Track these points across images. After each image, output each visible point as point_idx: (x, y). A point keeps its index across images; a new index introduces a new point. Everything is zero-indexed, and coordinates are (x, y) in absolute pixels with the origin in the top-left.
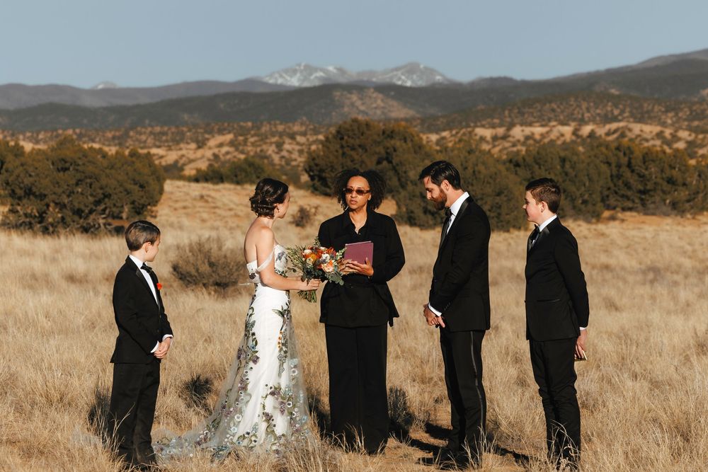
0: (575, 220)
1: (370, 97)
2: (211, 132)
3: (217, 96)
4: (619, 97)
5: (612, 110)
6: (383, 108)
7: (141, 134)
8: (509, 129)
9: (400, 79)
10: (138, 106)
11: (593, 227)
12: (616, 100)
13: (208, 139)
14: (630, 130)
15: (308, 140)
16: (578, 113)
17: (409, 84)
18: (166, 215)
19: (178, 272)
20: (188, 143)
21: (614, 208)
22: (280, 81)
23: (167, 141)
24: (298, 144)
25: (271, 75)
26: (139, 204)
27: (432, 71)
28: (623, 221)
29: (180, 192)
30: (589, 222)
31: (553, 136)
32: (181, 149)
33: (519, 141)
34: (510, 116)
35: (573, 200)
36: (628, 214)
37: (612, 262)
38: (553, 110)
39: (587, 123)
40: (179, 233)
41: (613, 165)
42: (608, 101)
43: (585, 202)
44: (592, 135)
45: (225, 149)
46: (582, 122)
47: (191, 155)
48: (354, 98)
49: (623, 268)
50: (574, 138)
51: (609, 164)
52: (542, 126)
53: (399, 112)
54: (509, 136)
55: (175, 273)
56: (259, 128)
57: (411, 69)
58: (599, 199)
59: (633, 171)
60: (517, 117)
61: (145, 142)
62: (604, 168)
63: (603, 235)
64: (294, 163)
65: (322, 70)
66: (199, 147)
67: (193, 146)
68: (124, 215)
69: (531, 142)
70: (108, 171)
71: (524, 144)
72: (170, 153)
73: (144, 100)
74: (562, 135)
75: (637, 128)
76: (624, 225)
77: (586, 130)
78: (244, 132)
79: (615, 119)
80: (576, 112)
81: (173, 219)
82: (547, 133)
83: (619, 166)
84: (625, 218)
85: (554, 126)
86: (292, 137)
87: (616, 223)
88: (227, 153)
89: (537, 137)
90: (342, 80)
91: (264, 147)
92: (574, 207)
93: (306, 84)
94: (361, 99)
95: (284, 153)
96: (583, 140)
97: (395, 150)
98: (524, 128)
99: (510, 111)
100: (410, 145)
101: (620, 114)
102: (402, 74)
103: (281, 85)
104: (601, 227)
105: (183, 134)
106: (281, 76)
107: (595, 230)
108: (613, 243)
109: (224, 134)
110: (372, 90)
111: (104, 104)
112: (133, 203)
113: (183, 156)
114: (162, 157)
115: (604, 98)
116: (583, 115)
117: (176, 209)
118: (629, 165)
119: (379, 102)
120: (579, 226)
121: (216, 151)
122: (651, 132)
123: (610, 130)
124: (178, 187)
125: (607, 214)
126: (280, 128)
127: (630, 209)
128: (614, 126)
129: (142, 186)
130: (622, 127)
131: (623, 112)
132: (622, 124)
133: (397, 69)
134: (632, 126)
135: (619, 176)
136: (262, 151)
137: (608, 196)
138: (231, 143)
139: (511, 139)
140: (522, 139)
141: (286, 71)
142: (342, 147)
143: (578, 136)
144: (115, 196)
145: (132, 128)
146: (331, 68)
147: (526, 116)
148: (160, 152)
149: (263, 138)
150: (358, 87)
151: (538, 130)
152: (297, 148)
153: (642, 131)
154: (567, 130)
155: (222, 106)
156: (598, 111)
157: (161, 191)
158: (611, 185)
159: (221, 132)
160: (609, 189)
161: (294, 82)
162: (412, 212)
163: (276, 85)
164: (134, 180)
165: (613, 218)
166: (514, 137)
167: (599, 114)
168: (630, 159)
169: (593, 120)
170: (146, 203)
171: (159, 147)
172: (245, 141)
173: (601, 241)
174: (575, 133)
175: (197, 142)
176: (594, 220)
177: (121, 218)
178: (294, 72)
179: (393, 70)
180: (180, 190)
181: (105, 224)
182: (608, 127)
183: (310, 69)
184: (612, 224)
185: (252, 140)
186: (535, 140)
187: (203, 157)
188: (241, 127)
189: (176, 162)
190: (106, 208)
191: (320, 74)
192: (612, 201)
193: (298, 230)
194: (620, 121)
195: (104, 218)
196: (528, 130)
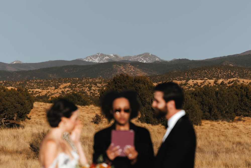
0: (222, 121)
1: (128, 67)
2: (61, 82)
3: (64, 67)
4: (233, 67)
5: (230, 73)
6: (134, 72)
7: (31, 83)
8: (187, 81)
9: (141, 60)
10: (30, 71)
11: (231, 124)
12: (232, 69)
13: (60, 85)
14: (239, 81)
15: (102, 85)
16: (216, 74)
17: (145, 62)
18: (34, 118)
19: (33, 147)
20: (51, 87)
21: (240, 115)
22: (90, 61)
23: (42, 86)
24: (98, 87)
25: (87, 58)
26: (20, 113)
27: (155, 57)
28: (244, 121)
29: (42, 107)
30: (229, 122)
31: (206, 84)
32: (48, 89)
33: (191, 86)
34: (187, 76)
35: (221, 111)
36: (246, 118)
37: (242, 141)
38: (206, 73)
39: (220, 79)
40: (40, 126)
41: (239, 95)
42: (229, 69)
43: (227, 112)
44: (222, 83)
45: (67, 89)
46: (218, 78)
47: (53, 92)
48: (122, 68)
49: (247, 144)
50: (215, 85)
51: (237, 95)
52: (201, 80)
53: (140, 74)
54: (187, 84)
55: (31, 148)
56: (81, 81)
57: (146, 55)
58: (233, 111)
59: (248, 98)
60: (190, 76)
61: (33, 86)
62: (236, 96)
63: (236, 127)
64: (96, 95)
65: (108, 56)
66: (56, 88)
67: (53, 88)
68: (15, 118)
69: (196, 86)
70: (6, 97)
71: (193, 87)
72: (43, 91)
73: (33, 68)
74: (210, 83)
75: (241, 81)
76: (245, 123)
77: (220, 81)
78: (75, 82)
79: (232, 77)
80: (215, 74)
81: (38, 120)
82: (203, 82)
83: (242, 96)
84: (245, 120)
85: (206, 80)
86: (95, 84)
87: (241, 122)
88: (68, 91)
89: (199, 84)
90: (117, 60)
91: (84, 88)
92: (222, 115)
93: (102, 62)
94: (125, 68)
95: (92, 91)
96: (219, 85)
97: (140, 89)
98: (193, 80)
99: (187, 73)
100: (147, 86)
101: (234, 75)
102: (142, 58)
103: (91, 62)
104: (234, 124)
105: (49, 82)
106: (91, 58)
107: (232, 125)
108: (241, 131)
109: (67, 83)
110: (129, 64)
111: (16, 70)
112: (17, 112)
113: (49, 92)
114: (40, 92)
115: (227, 68)
116: (218, 75)
117: (39, 115)
118: (247, 96)
119: (132, 69)
120: (224, 123)
121: (63, 90)
122: (247, 82)
123: (230, 81)
124: (41, 105)
125: (237, 118)
126: (90, 80)
127: (247, 116)
128: (232, 80)
129: (22, 105)
130: (235, 80)
131: (235, 74)
132: (235, 79)
133: (140, 55)
134: (239, 79)
135: (242, 100)
136: (82, 90)
137: (237, 110)
138: (70, 87)
139: (188, 85)
140: (193, 85)
141: (93, 56)
142: (116, 87)
143: (216, 84)
144: (9, 109)
145: (28, 81)
146: (112, 55)
147: (194, 75)
148: (40, 90)
149: (83, 85)
150: (123, 63)
151: (199, 81)
152: (97, 88)
153: (243, 82)
154: (212, 81)
155: (66, 71)
156: (225, 73)
157: (32, 107)
158: (238, 104)
159: (65, 82)
160: (238, 106)
161: (97, 61)
162: (148, 117)
163: (89, 62)
164: (18, 102)
165: (240, 120)
166: (189, 84)
167: (225, 75)
168: (247, 93)
169: (222, 77)
170: (24, 113)
171: (39, 88)
172: (76, 86)
173: (235, 131)
174: (215, 82)
175: (55, 86)
176: (231, 121)
177: (14, 119)
178: (96, 56)
179: (138, 56)
180: (41, 106)
181: (5, 123)
182: (229, 80)
183: (103, 55)
184: (239, 122)
185: (78, 85)
186: (198, 86)
187: (57, 92)
188: (74, 80)
189: (46, 94)
190: (5, 115)
191: (107, 57)
192: (239, 112)
193: (95, 125)
194: (234, 78)
195: (4, 119)
196: (195, 81)
